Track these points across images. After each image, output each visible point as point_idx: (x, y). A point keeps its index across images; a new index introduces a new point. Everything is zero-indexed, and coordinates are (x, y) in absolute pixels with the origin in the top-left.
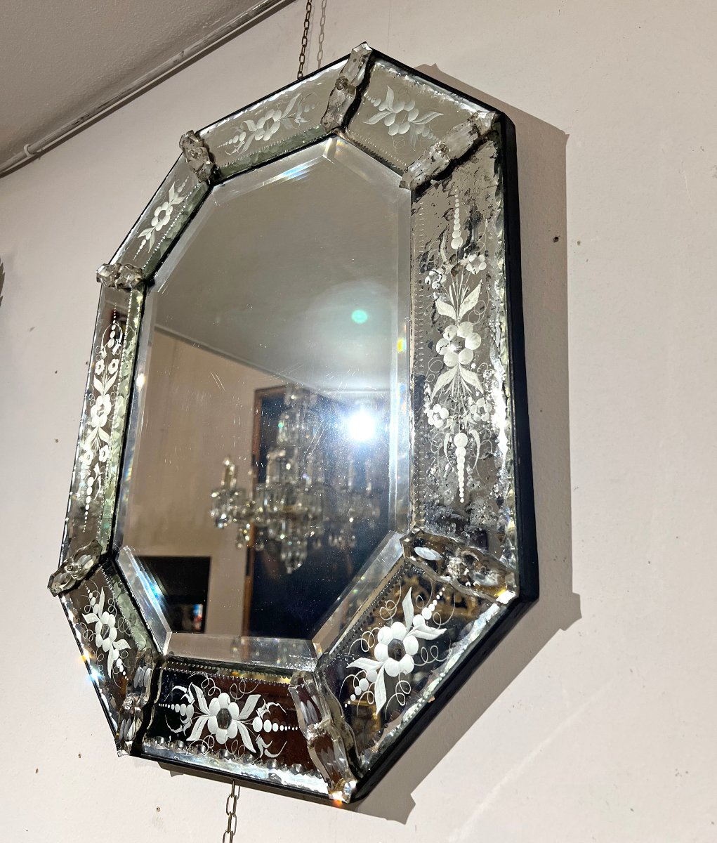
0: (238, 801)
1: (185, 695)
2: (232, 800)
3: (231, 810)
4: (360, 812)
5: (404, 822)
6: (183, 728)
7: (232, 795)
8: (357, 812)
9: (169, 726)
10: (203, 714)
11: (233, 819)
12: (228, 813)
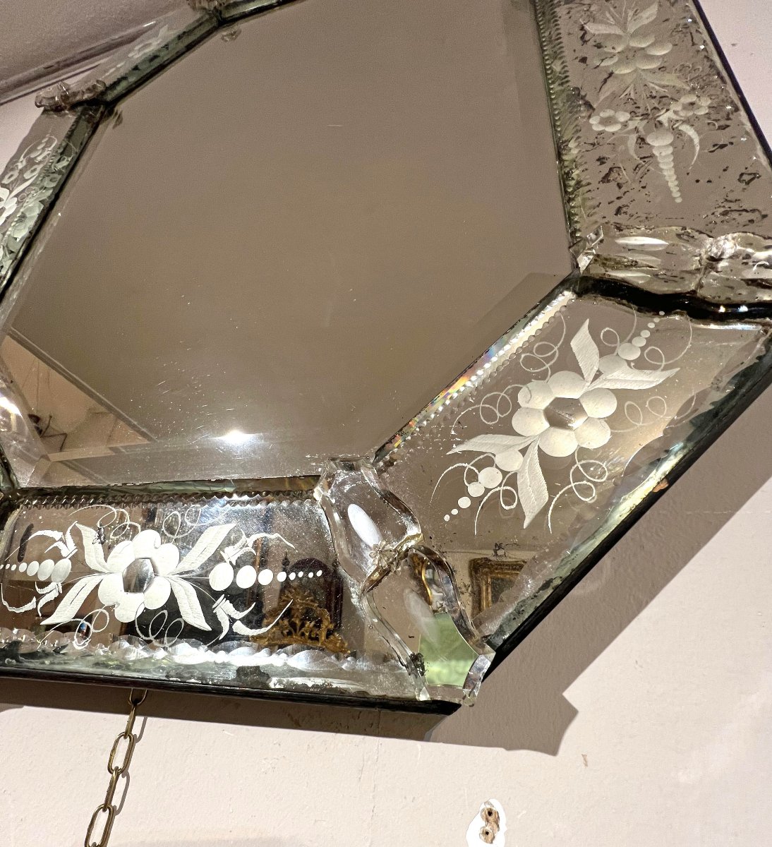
0: (137, 746)
1: (55, 545)
2: (124, 744)
3: (119, 762)
4: (435, 741)
5: (553, 751)
6: (37, 603)
7: (127, 734)
8: (428, 740)
9: (5, 603)
10: (91, 572)
11: (122, 781)
12: (110, 770)
